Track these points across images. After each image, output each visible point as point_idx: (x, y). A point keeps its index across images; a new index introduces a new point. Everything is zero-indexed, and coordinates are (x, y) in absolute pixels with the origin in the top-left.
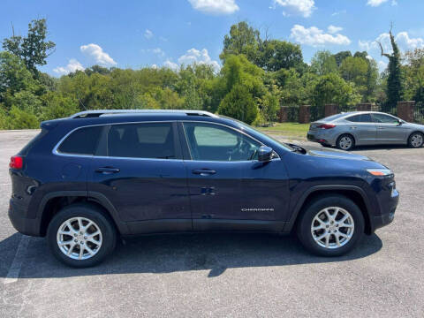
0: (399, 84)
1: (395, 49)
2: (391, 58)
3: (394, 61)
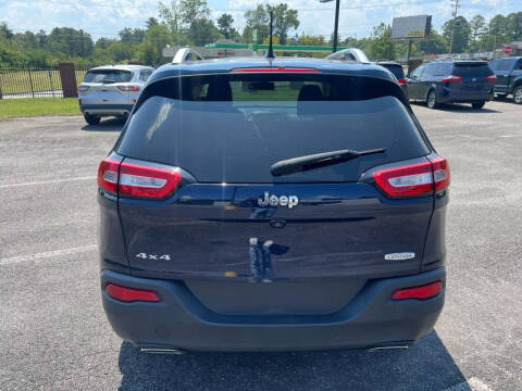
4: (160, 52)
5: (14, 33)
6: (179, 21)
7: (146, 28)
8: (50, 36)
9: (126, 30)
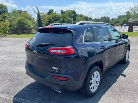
0: (41, 22)
1: (38, 11)
2: (38, 14)
3: (39, 15)
4: (128, 20)
5: (92, 19)
6: (136, 11)
7: (126, 14)
8: (101, 19)
9: (120, 15)
